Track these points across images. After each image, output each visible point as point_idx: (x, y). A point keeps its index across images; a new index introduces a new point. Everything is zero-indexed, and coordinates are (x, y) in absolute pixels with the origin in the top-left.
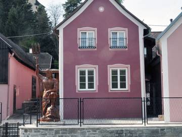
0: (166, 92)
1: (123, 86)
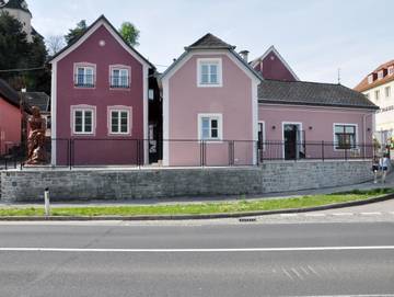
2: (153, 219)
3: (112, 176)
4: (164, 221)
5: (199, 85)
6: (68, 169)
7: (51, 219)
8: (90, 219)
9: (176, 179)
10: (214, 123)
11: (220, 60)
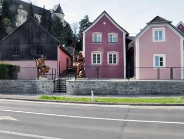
0: (137, 63)
1: (115, 62)
2: (144, 105)
3: (116, 84)
4: (149, 106)
5: (154, 41)
6: (96, 80)
7: (95, 104)
8: (114, 104)
9: (146, 85)
10: (161, 59)
11: (164, 28)
